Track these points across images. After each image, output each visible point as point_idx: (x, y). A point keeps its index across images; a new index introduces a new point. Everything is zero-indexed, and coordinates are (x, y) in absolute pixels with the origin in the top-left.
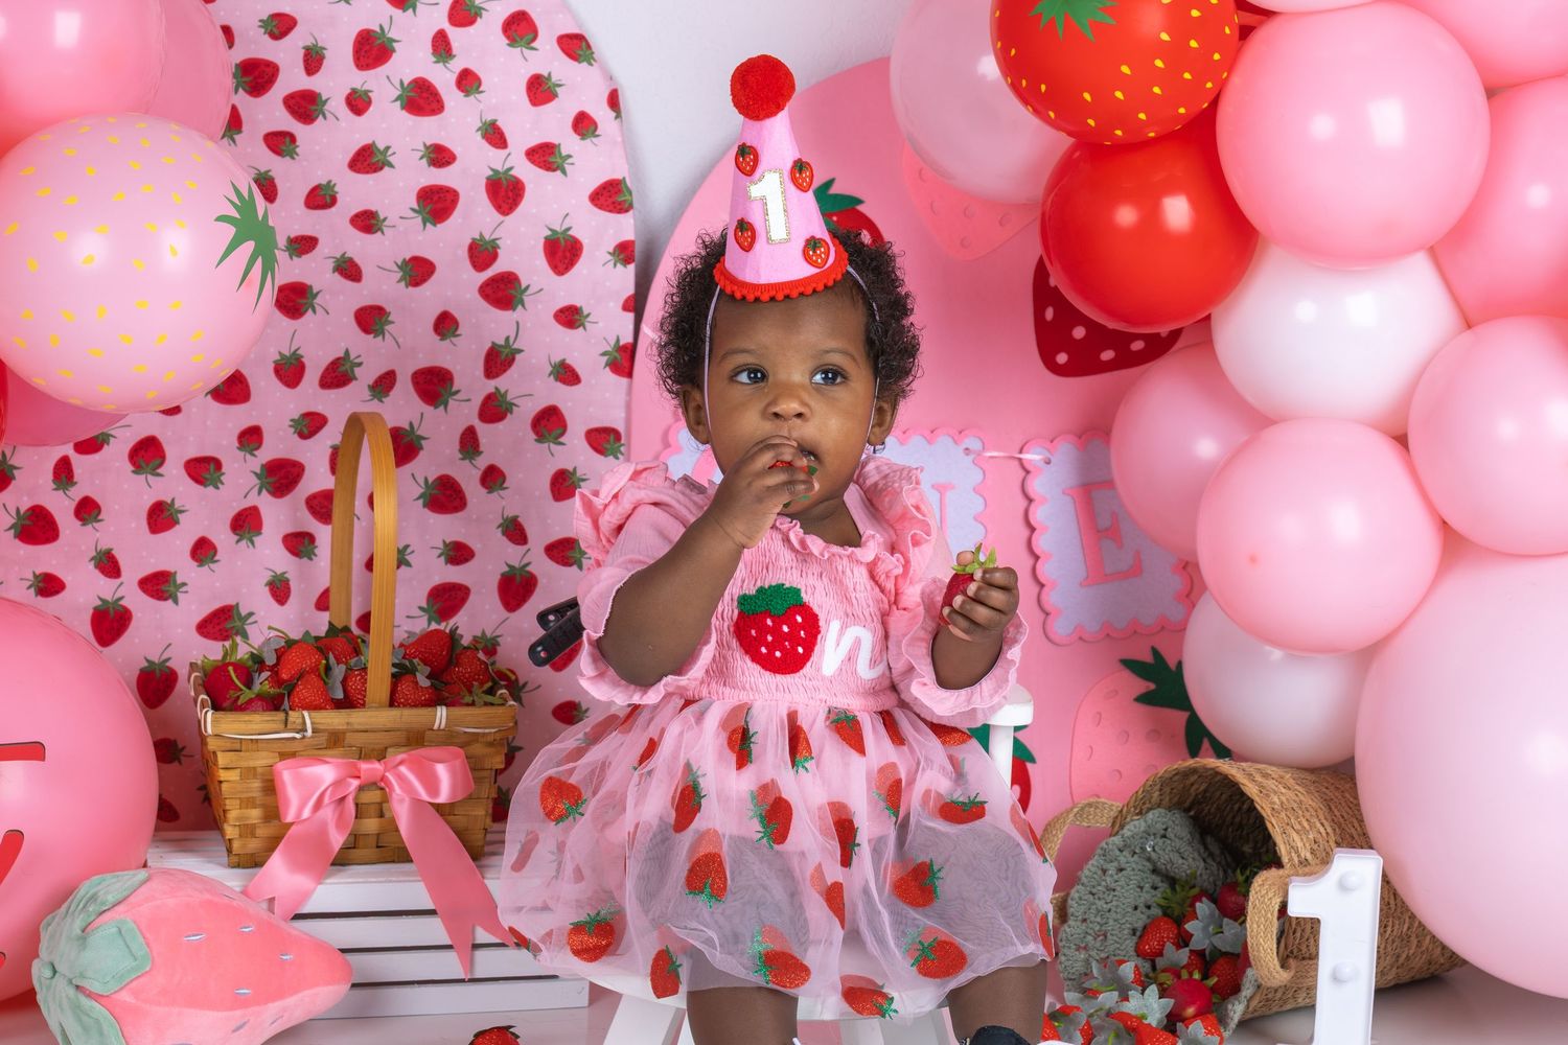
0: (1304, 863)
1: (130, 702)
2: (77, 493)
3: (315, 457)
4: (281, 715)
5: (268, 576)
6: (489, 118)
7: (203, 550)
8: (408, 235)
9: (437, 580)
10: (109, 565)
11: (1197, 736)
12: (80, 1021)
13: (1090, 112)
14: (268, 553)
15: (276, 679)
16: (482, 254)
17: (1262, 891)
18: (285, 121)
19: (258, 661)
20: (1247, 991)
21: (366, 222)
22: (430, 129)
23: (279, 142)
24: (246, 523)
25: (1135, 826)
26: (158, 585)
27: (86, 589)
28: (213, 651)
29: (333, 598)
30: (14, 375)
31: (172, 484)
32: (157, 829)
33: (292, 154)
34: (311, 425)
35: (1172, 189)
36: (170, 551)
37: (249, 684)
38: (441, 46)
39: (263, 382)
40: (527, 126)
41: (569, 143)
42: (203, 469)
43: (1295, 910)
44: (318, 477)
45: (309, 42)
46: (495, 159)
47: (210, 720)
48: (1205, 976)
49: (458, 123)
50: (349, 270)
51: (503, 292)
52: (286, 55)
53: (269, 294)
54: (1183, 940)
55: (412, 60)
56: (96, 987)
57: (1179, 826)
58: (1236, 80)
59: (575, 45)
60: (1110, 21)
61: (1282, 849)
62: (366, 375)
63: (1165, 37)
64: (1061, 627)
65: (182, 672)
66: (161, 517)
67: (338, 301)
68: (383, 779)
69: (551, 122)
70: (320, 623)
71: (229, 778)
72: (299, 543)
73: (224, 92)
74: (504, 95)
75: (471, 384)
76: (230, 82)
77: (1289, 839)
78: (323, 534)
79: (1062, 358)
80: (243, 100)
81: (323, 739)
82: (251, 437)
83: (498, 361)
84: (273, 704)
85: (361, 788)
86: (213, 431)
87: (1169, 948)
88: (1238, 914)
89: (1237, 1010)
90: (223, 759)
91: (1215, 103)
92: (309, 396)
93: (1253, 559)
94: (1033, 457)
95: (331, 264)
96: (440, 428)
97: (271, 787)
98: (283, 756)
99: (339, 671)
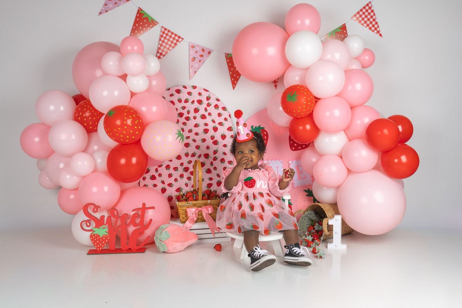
0: (331, 217)
1: (167, 201)
2: (159, 173)
3: (191, 167)
4: (187, 202)
5: (185, 183)
6: (213, 119)
7: (176, 180)
8: (202, 136)
9: (208, 183)
10: (163, 182)
11: (315, 200)
12: (161, 245)
13: (295, 113)
14: (185, 180)
15: (186, 197)
16: (212, 138)
17: (325, 221)
18: (185, 121)
19: (184, 195)
20: (323, 236)
21: (197, 134)
22: (205, 121)
23: (184, 124)
24: (182, 176)
25: (307, 213)
26: (170, 185)
27: (160, 186)
28: (178, 194)
29: (194, 186)
30: (149, 156)
31: (171, 171)
32: (171, 218)
33: (186, 125)
34: (190, 162)
35: (308, 124)
36: (171, 180)
37: (183, 198)
38: (206, 109)
39: (183, 157)
40: (218, 119)
41: (224, 122)
42: (176, 169)
43: (329, 224)
44: (191, 169)
45: (188, 110)
46: (214, 125)
47: (177, 203)
48: (317, 234)
49: (208, 120)
50: (194, 141)
51: (215, 143)
52: (185, 112)
53: (183, 144)
54: (314, 229)
55: (202, 112)
56: (163, 240)
57: (313, 213)
58: (315, 108)
59: (224, 109)
60: (297, 101)
61: (327, 215)
62: (197, 155)
63: (305, 103)
64: (295, 186)
65: (174, 197)
66: (170, 176)
67: (193, 145)
68: (201, 210)
69: (221, 119)
70: (192, 189)
71: (180, 211)
72: (189, 178)
73: (176, 117)
74: (215, 116)
75: (212, 156)
76: (177, 116)
77: (328, 214)
78: (192, 177)
79: (293, 148)
80: (179, 118)
81: (193, 205)
82: (182, 164)
83: (215, 152)
84: (186, 200)
85: (198, 212)
86: (177, 163)
87: (312, 230)
88: (322, 225)
89: (322, 238)
90: (179, 208)
91: (312, 112)
92: (190, 158)
93: (321, 175)
94: (290, 162)
95: (192, 140)
96: (208, 162)
97: (186, 212)
98: (188, 208)
99: (195, 196)
